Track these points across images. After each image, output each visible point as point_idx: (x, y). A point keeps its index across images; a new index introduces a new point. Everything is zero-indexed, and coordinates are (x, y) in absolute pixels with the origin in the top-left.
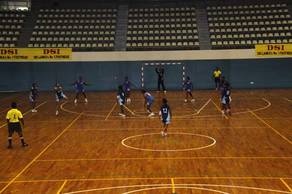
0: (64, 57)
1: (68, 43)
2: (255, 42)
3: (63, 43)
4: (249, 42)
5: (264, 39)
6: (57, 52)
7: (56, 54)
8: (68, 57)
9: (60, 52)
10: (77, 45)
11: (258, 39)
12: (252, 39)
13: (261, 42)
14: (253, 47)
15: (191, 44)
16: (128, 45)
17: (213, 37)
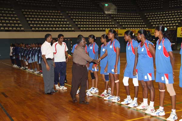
2: (106, 29)
4: (104, 29)
11: (108, 28)
14: (104, 31)
15: (70, 29)
16: (33, 29)
17: (79, 26)
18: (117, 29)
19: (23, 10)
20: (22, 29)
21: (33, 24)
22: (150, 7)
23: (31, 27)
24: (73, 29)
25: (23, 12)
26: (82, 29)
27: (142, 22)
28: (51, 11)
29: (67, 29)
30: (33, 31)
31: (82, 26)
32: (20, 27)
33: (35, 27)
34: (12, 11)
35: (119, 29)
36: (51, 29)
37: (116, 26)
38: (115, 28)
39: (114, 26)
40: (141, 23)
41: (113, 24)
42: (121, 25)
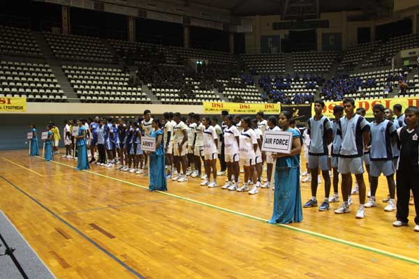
0: (16, 108)
1: (20, 94)
2: (203, 101)
3: (13, 94)
4: (199, 101)
5: (209, 99)
6: (7, 102)
7: (6, 104)
8: (22, 108)
9: (11, 101)
10: (31, 96)
11: (205, 99)
12: (201, 99)
13: (207, 101)
14: (201, 104)
15: (144, 99)
16: (83, 98)
17: (158, 95)
18: (219, 101)
19: (64, 67)
20: (64, 97)
21: (82, 90)
22: (267, 70)
23: (79, 96)
24: (148, 99)
25: (64, 70)
26: (163, 100)
27: (258, 93)
28: (110, 70)
29: (138, 99)
30: (82, 101)
31: (163, 95)
32: (61, 95)
33: (85, 96)
34: (47, 68)
35: (223, 101)
36: (112, 99)
37: (218, 97)
38: (218, 99)
39: (214, 96)
40: (256, 94)
41: (213, 94)
42: (224, 95)
